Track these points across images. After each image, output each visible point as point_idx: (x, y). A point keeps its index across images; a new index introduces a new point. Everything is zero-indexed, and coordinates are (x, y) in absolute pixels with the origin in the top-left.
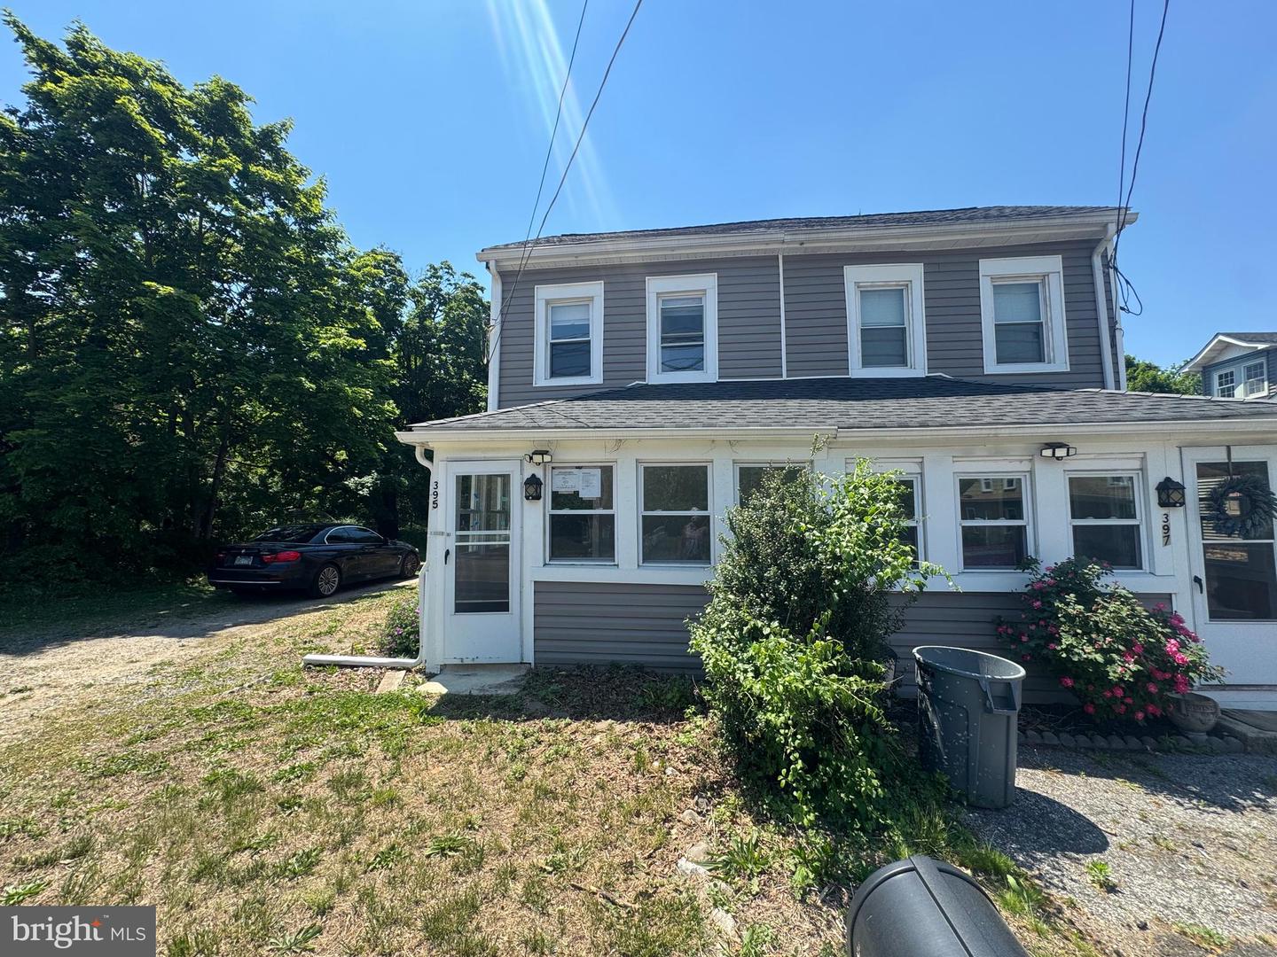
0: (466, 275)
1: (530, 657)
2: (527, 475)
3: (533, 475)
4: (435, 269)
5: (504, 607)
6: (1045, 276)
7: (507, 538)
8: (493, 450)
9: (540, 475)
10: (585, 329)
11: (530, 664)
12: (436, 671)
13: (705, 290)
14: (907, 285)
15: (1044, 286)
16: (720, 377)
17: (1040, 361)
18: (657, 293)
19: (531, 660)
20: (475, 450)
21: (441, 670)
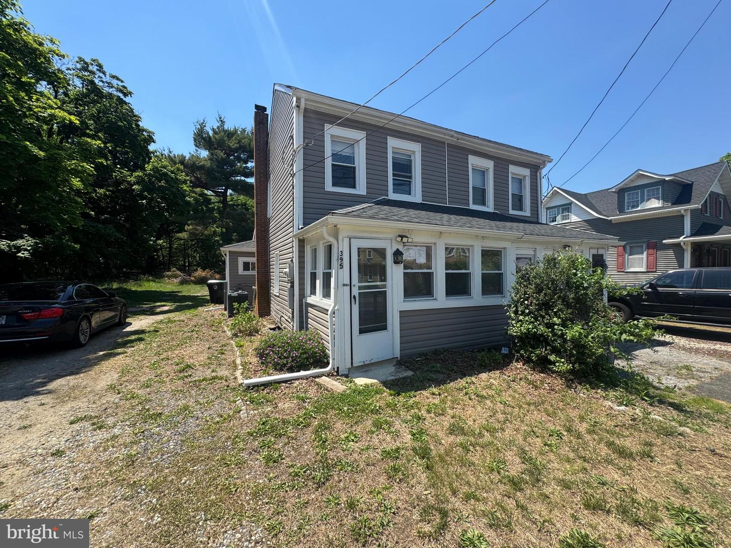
0: (114, 77)
1: (398, 354)
2: (394, 249)
3: (398, 249)
4: (86, 63)
5: (384, 328)
6: (525, 177)
7: (385, 286)
8: (377, 232)
9: (401, 249)
10: (351, 159)
11: (397, 358)
12: (346, 373)
13: (414, 152)
14: (487, 170)
15: (524, 180)
16: (423, 201)
17: (521, 211)
18: (393, 148)
19: (399, 356)
20: (365, 232)
21: (349, 371)
